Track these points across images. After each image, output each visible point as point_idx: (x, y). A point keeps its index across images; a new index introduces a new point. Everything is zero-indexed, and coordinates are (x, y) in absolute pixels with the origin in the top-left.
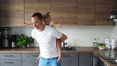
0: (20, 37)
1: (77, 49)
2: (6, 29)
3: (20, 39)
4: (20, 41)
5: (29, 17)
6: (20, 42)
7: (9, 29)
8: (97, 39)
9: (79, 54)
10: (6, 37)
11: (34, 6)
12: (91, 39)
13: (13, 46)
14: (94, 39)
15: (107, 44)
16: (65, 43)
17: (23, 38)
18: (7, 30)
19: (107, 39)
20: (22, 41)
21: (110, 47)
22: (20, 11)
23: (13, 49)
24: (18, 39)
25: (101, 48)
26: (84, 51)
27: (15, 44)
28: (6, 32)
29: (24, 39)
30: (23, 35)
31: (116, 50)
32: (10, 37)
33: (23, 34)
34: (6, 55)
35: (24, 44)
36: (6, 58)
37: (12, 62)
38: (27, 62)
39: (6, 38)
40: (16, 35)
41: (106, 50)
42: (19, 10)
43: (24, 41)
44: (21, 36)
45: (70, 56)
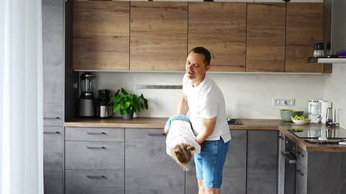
0: (117, 94)
1: (243, 122)
2: (87, 76)
3: (118, 100)
4: (118, 103)
5: (140, 51)
6: (119, 105)
7: (93, 76)
8: (291, 103)
9: (249, 132)
10: (87, 94)
11: (150, 26)
12: (276, 101)
13: (102, 116)
14: (283, 102)
15: (311, 114)
17: (125, 96)
18: (90, 79)
19: (312, 103)
20: (124, 102)
21: (318, 119)
22: (121, 37)
23: (102, 121)
24: (113, 99)
25: (297, 121)
26: (260, 127)
27: (107, 110)
28: (87, 84)
29: (128, 99)
30: (123, 91)
31: (329, 125)
32: (97, 95)
33: (124, 88)
34: (90, 131)
35: (128, 109)
36: (92, 138)
37: (103, 148)
38: (135, 146)
39: (88, 98)
40: (109, 91)
41: (308, 124)
42: (118, 35)
43: (128, 104)
44: (120, 92)
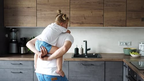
1: (103, 56)
2: (13, 30)
5: (43, 16)
7: (17, 30)
8: (129, 44)
10: (13, 40)
11: (48, 1)
12: (121, 43)
13: (22, 52)
14: (125, 44)
15: (141, 51)
16: (87, 49)
18: (15, 32)
19: (141, 44)
22: (32, 7)
23: (22, 56)
25: (133, 55)
26: (112, 59)
28: (13, 35)
32: (19, 41)
34: (13, 62)
37: (21, 72)
39: (14, 42)
40: (27, 38)
41: (140, 57)
42: (30, 6)
45: (95, 64)
